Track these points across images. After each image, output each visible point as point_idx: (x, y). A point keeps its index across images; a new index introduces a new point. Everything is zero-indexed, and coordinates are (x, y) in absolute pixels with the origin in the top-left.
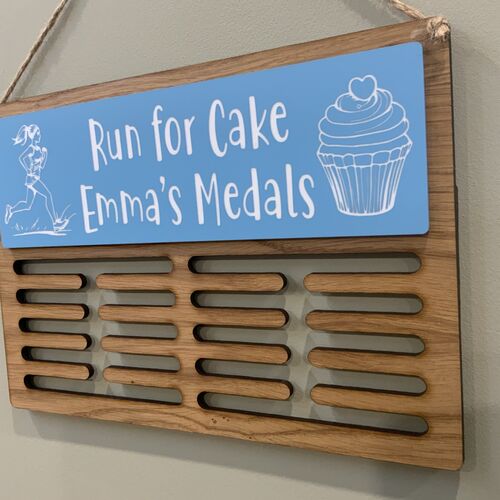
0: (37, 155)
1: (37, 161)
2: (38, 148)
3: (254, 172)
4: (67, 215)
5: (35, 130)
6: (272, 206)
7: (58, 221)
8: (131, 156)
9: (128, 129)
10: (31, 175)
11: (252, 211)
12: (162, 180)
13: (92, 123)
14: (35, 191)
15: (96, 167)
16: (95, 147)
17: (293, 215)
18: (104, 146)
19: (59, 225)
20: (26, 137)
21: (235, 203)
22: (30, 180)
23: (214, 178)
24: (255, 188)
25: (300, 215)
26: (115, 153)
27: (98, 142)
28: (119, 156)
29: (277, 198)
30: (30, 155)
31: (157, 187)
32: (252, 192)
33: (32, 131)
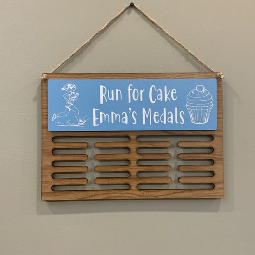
0: (73, 95)
1: (73, 98)
2: (74, 93)
3: (165, 109)
4: (85, 119)
5: (73, 86)
6: (170, 120)
7: (80, 121)
8: (117, 99)
9: (117, 90)
10: (69, 103)
11: (163, 121)
12: (130, 109)
13: (102, 87)
14: (70, 109)
15: (102, 102)
16: (102, 95)
17: (177, 123)
18: (106, 95)
19: (80, 123)
20: (68, 88)
21: (157, 118)
22: (68, 105)
23: (150, 110)
24: (164, 114)
25: (179, 123)
26: (111, 98)
27: (103, 94)
28: (112, 99)
29: (172, 117)
30: (70, 95)
31: (127, 111)
32: (163, 115)
33: (72, 86)
